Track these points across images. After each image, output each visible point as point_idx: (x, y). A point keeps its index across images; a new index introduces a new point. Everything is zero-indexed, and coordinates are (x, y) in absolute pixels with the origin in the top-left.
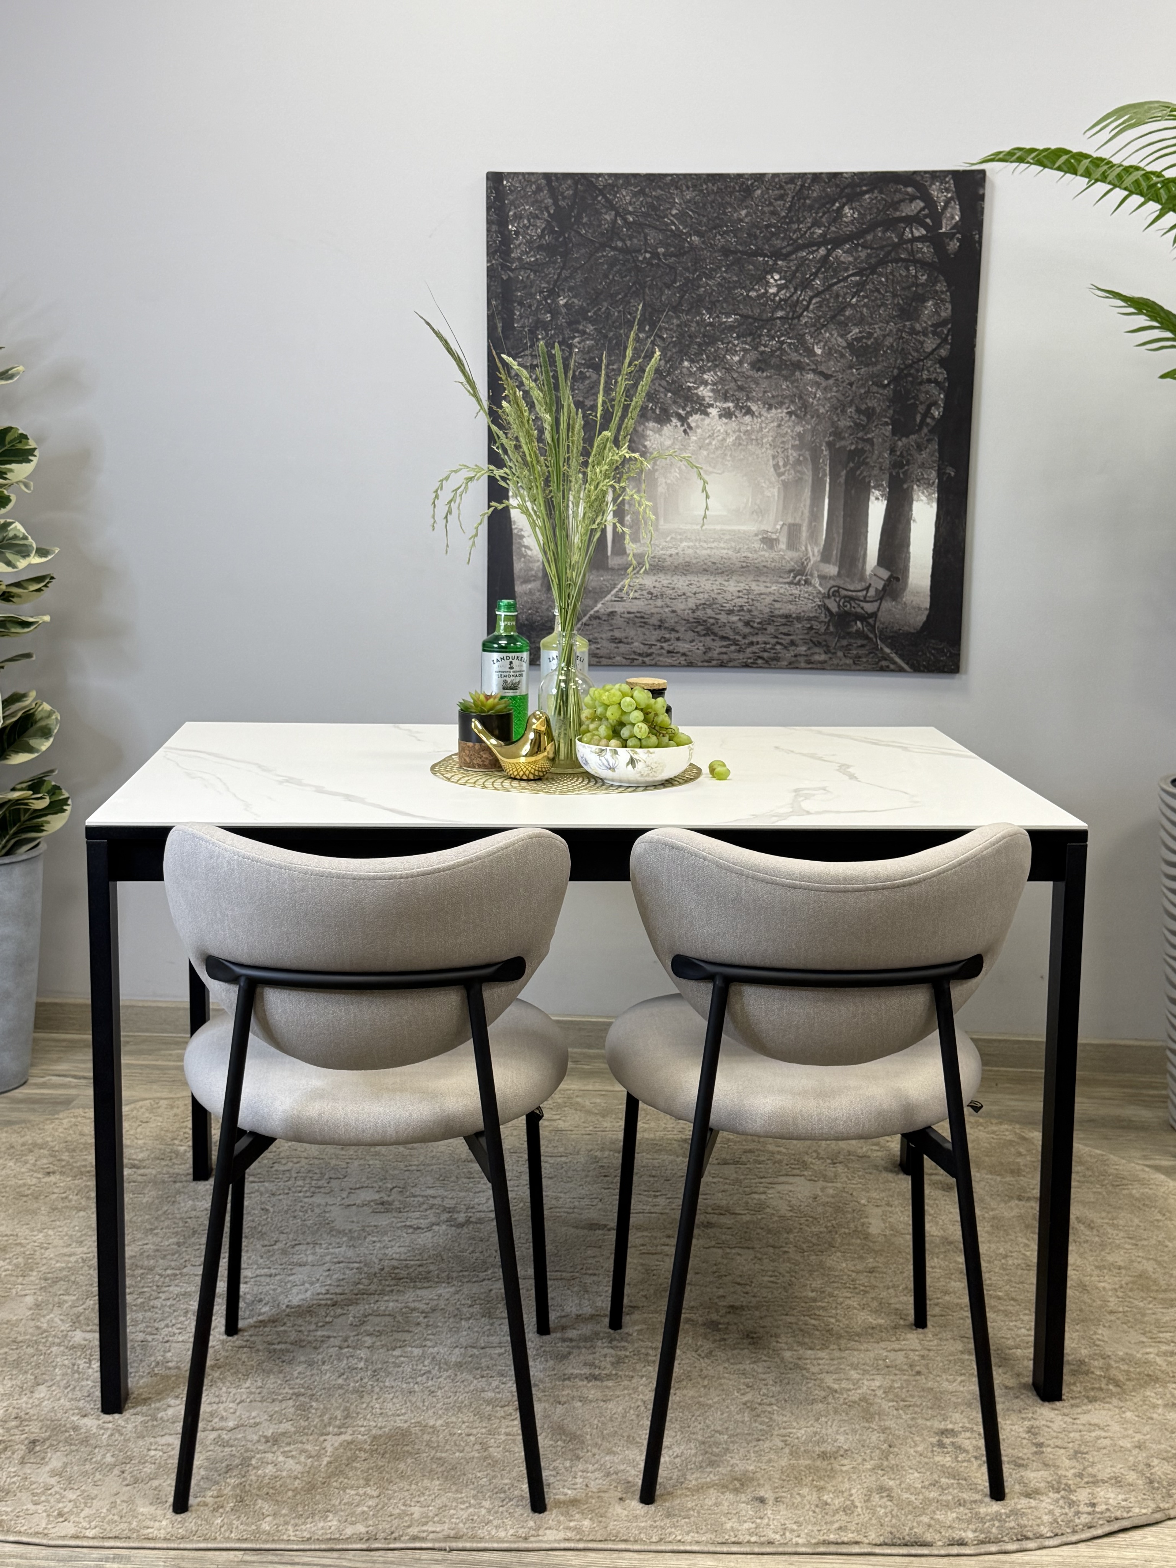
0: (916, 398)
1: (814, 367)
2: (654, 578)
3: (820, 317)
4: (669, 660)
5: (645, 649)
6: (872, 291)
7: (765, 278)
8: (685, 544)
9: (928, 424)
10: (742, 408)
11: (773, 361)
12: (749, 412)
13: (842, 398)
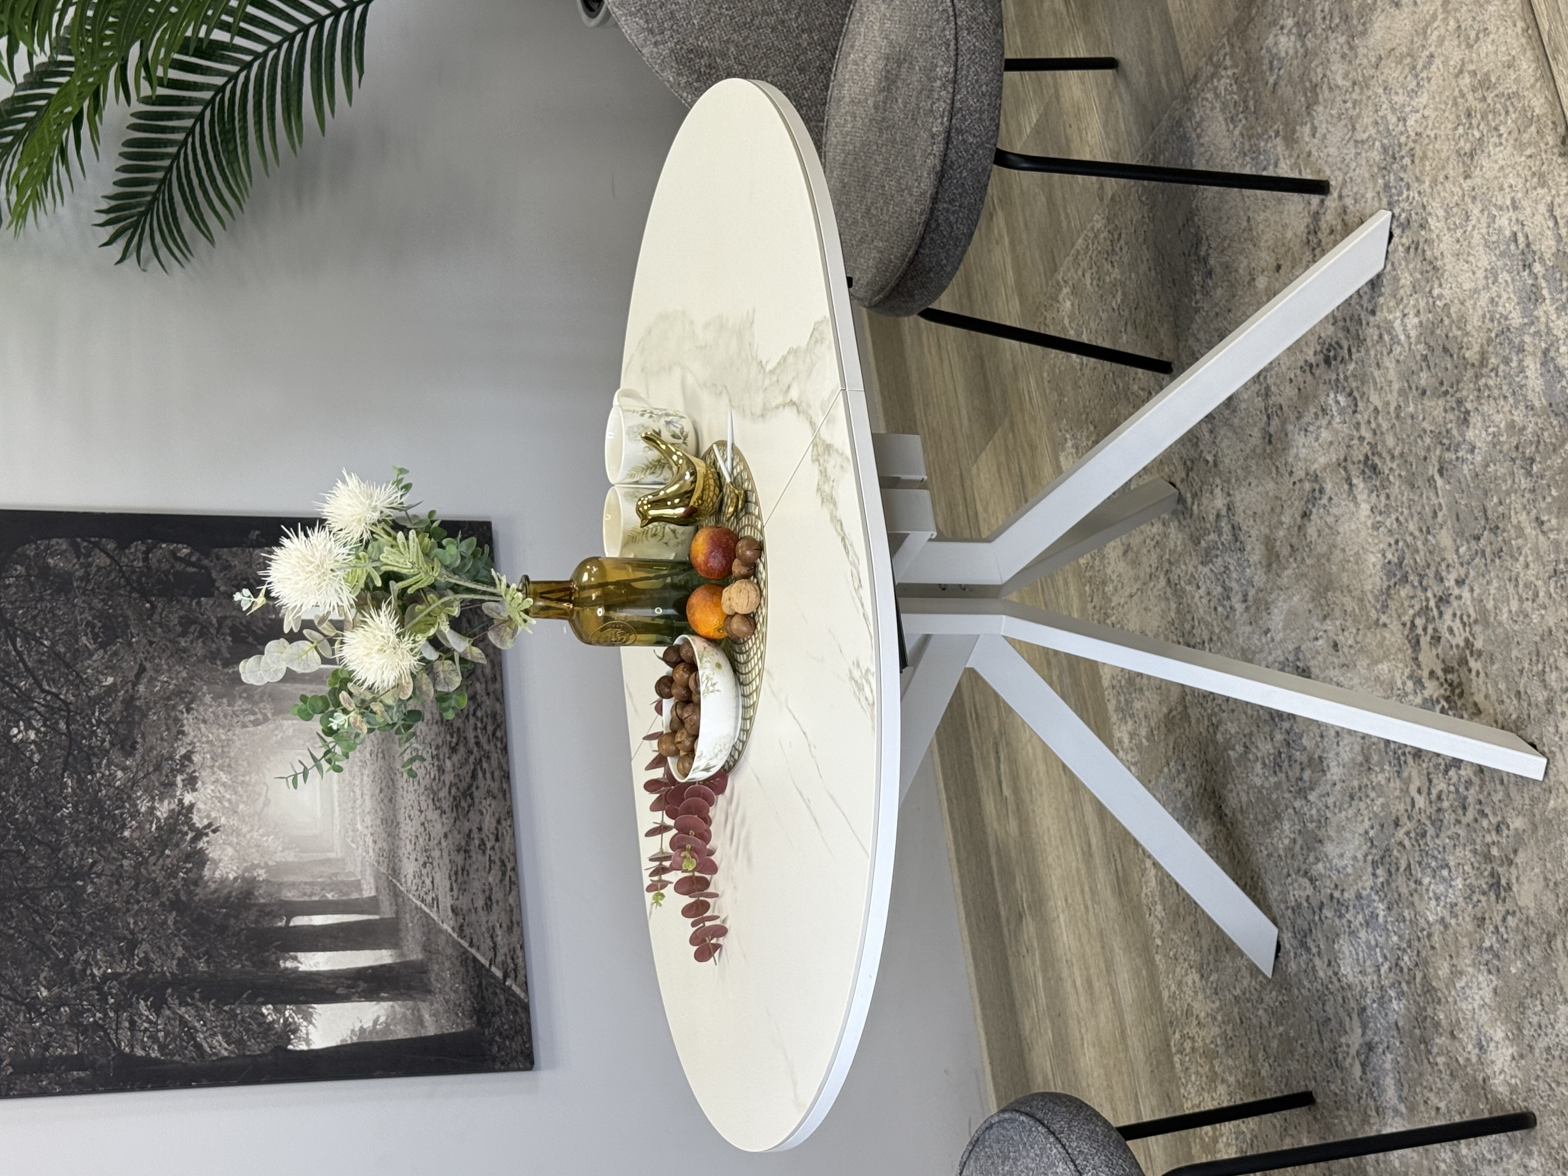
0: (166, 573)
1: (130, 685)
2: (405, 860)
3: (67, 680)
4: (508, 839)
5: (496, 868)
6: (35, 624)
7: (16, 745)
8: (359, 826)
9: (199, 559)
10: (182, 765)
11: (122, 731)
12: (188, 757)
13: (168, 653)
